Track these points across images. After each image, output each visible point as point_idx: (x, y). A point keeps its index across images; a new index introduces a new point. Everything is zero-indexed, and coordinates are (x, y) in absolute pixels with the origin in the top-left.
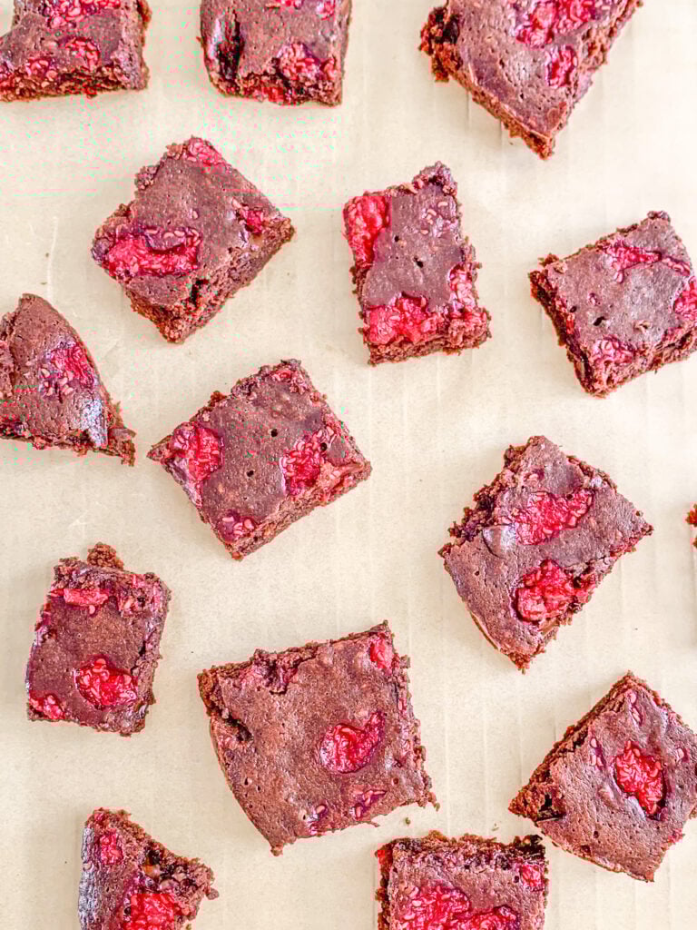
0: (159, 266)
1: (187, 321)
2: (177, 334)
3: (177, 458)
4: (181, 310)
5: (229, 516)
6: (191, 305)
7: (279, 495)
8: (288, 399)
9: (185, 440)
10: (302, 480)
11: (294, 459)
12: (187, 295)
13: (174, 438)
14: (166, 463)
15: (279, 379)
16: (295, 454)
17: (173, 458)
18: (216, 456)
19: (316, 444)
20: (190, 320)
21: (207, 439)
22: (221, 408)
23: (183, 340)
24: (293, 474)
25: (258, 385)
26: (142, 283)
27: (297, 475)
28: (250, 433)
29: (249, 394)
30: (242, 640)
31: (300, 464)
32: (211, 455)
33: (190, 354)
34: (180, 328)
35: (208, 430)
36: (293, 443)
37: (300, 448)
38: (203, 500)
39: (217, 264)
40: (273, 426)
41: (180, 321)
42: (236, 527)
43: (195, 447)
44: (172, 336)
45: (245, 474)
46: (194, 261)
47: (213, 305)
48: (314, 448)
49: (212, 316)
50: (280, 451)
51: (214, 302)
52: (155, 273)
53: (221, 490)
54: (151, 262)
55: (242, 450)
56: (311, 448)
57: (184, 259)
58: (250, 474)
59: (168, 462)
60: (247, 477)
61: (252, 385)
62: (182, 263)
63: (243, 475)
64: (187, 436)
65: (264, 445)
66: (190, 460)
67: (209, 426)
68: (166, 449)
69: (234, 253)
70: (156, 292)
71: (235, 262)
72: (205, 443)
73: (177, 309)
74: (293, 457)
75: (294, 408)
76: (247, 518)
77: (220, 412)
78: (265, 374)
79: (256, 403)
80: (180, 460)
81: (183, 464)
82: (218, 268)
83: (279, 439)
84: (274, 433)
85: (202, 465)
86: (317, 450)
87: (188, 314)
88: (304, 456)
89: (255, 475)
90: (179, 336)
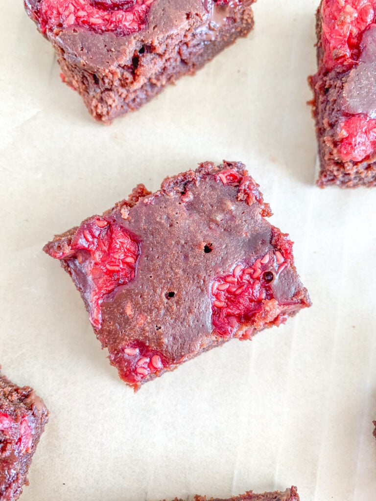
0: (100, 21)
1: (120, 96)
2: (105, 110)
3: (80, 258)
4: (116, 78)
5: (134, 346)
6: (128, 75)
7: (202, 330)
8: (233, 208)
9: (93, 237)
10: (234, 315)
11: (227, 286)
12: (126, 60)
13: (79, 233)
14: (66, 261)
15: (225, 181)
16: (229, 279)
17: (75, 257)
18: (128, 264)
19: (259, 271)
20: (123, 96)
21: (122, 241)
22: (146, 205)
23: (110, 121)
24: (222, 304)
25: (198, 183)
26: (74, 36)
27: (228, 306)
28: (178, 243)
29: (183, 194)
30: (124, 478)
31: (234, 294)
32: (124, 263)
33: (116, 137)
34: (110, 102)
35: (125, 231)
36: (230, 266)
37: (238, 273)
38: (103, 320)
39: (171, 27)
40: (208, 239)
41: (112, 94)
42: (141, 363)
43: (105, 248)
44: (99, 111)
45: (163, 294)
46: (142, 21)
47: (153, 85)
48: (256, 275)
49: (148, 98)
50: (213, 273)
51: (154, 81)
52: (92, 27)
53: (129, 311)
54: (90, 15)
55: (164, 263)
56: (251, 275)
57: (130, 17)
58: (171, 295)
59: (67, 261)
60: (165, 300)
61: (189, 182)
62: (127, 20)
63: (160, 296)
64: (97, 233)
65: (192, 261)
66: (96, 264)
67: (127, 225)
68: (66, 245)
69: (191, 21)
70: (89, 50)
71: (190, 35)
72: (118, 246)
73: (110, 76)
74: (226, 282)
75: (238, 222)
76: (156, 353)
77: (144, 209)
78: (207, 172)
79: (191, 206)
80: (84, 261)
81: (87, 267)
82: (169, 33)
83: (214, 259)
84: (208, 249)
85: (110, 273)
86: (258, 279)
87: (123, 86)
88: (240, 284)
89: (175, 299)
90: (108, 113)
